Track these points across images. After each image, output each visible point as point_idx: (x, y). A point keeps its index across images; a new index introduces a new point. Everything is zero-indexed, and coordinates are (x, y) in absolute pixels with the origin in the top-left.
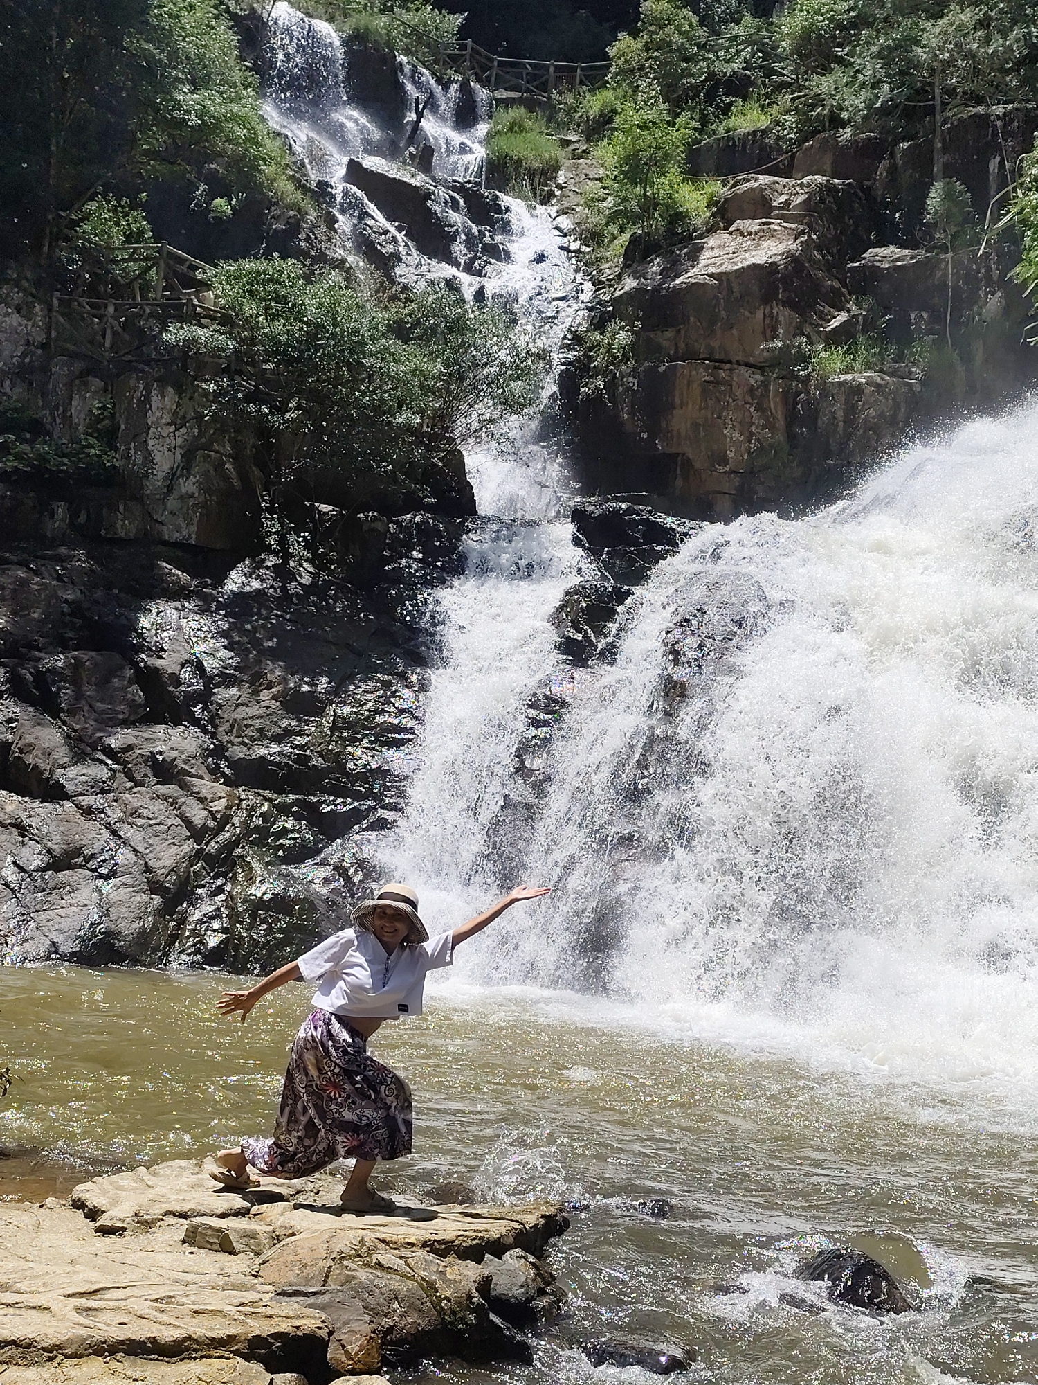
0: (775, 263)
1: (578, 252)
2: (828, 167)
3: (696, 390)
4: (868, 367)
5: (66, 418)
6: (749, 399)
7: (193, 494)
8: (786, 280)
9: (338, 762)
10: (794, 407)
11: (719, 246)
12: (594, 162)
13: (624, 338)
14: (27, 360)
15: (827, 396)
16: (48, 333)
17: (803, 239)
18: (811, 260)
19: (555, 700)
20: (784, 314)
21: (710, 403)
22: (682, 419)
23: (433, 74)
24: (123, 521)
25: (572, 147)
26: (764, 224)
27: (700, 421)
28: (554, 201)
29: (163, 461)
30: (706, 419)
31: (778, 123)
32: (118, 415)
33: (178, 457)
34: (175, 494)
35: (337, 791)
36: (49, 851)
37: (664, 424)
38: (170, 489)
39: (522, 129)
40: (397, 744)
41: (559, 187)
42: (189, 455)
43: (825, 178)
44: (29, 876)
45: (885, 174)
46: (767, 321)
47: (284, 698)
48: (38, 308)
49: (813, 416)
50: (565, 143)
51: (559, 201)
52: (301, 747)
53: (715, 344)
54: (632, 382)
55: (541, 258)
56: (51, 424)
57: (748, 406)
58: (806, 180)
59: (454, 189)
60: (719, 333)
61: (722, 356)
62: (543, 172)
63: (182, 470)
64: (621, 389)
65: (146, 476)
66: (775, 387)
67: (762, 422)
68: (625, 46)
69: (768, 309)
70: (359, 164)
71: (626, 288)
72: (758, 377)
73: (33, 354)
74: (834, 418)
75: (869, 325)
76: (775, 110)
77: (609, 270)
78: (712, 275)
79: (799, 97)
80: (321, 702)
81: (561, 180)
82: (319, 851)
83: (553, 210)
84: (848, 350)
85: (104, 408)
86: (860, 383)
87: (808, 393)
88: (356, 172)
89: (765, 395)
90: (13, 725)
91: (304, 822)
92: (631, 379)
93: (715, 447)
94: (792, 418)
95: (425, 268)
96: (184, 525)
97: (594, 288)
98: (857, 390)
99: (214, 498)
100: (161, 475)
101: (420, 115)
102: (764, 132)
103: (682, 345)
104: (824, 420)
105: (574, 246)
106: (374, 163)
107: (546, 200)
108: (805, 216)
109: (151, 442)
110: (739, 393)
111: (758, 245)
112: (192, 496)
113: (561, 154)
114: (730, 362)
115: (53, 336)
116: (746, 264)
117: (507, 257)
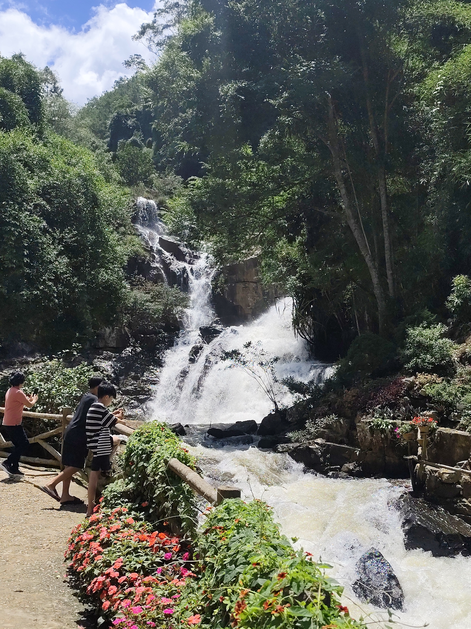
0: (256, 257)
3: (241, 290)
7: (115, 337)
9: (143, 388)
10: (264, 291)
15: (270, 288)
21: (245, 292)
22: (239, 297)
27: (243, 297)
35: (142, 394)
37: (235, 298)
40: (155, 384)
46: (256, 271)
52: (135, 386)
53: (245, 278)
54: (227, 289)
57: (253, 292)
60: (245, 275)
64: (225, 291)
66: (259, 287)
67: (257, 296)
69: (255, 268)
71: (225, 265)
72: (255, 285)
78: (243, 261)
89: (257, 289)
93: (247, 303)
96: (113, 343)
104: (270, 294)
110: (251, 289)
111: (254, 252)
114: (248, 282)
116: (250, 258)
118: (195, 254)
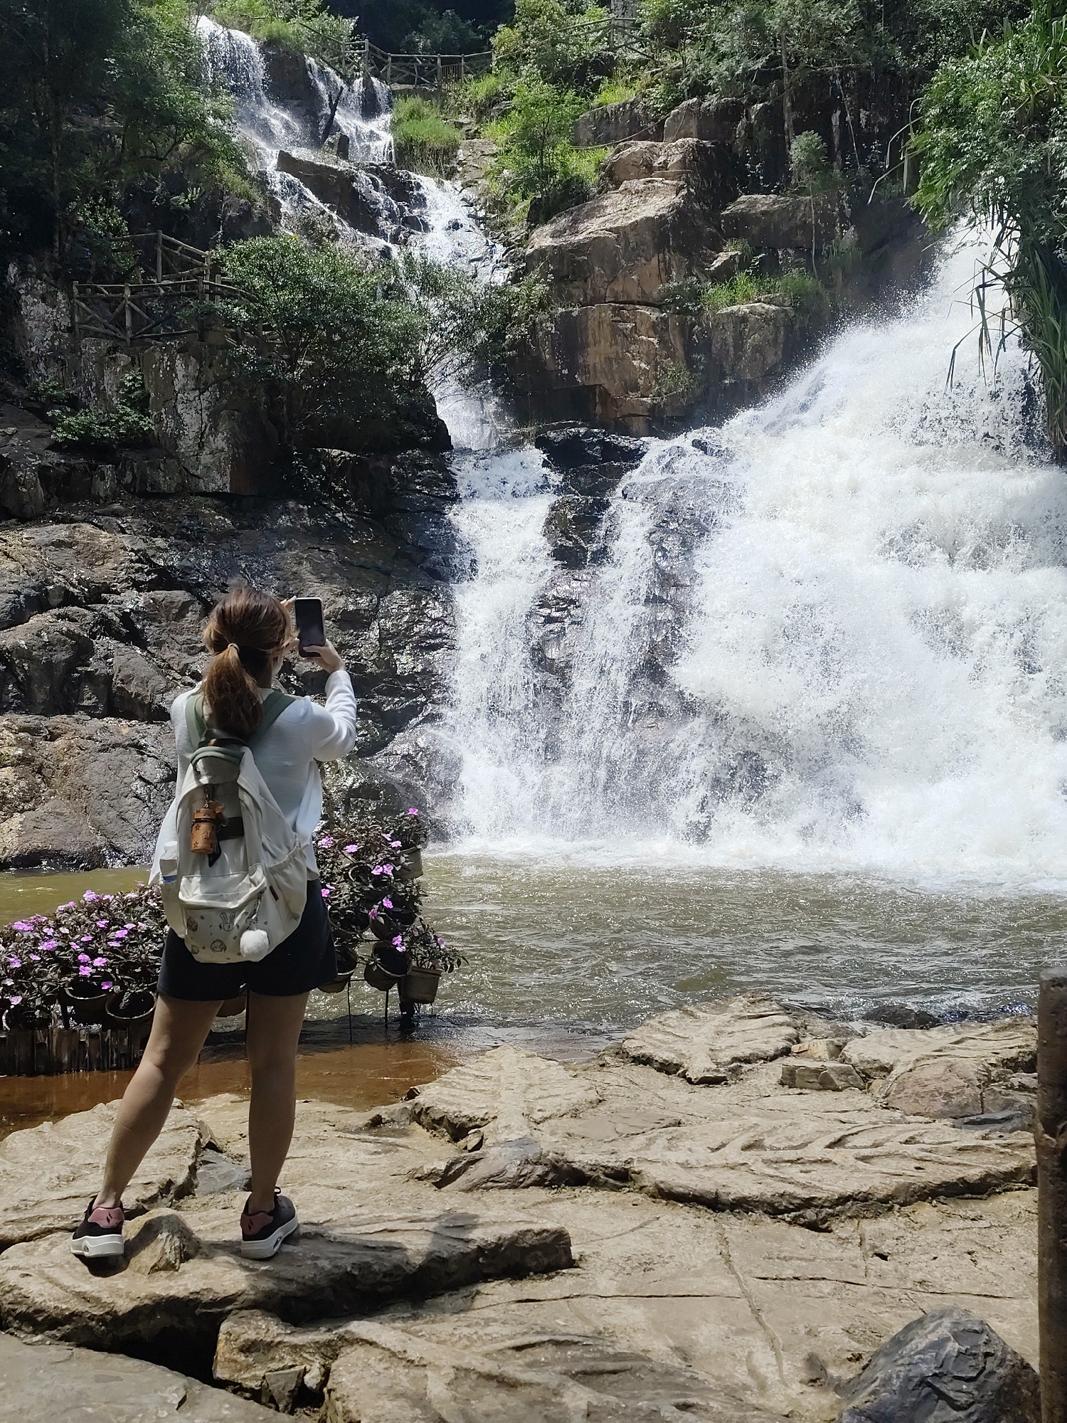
0: (664, 215)
1: (484, 219)
2: (694, 130)
3: (607, 330)
4: (748, 298)
5: (101, 393)
6: (651, 333)
7: (223, 448)
8: (674, 228)
9: (390, 666)
10: (691, 337)
11: (612, 204)
12: (486, 140)
13: (540, 289)
14: (56, 344)
15: (717, 326)
16: (72, 319)
17: (684, 192)
18: (692, 210)
19: (563, 599)
20: (674, 258)
21: (619, 339)
22: (596, 355)
23: (338, 73)
24: (164, 477)
25: (465, 128)
26: (649, 182)
27: (613, 356)
28: (458, 176)
29: (192, 420)
30: (617, 353)
31: (644, 96)
32: (146, 385)
33: (205, 418)
34: (207, 450)
35: (392, 692)
36: (167, 765)
37: (581, 361)
38: (201, 446)
39: (420, 117)
40: (435, 647)
41: (460, 163)
42: (214, 416)
43: (696, 140)
44: (155, 787)
45: (743, 133)
46: (662, 264)
47: (335, 617)
48: (60, 296)
49: (706, 346)
50: (460, 125)
51: (462, 176)
52: (355, 657)
53: (618, 287)
54: (551, 327)
55: (456, 226)
56: (86, 398)
57: (651, 339)
58: (680, 141)
59: (371, 171)
60: (621, 279)
61: (625, 299)
62: (446, 153)
63: (210, 429)
64: (541, 333)
65: (179, 436)
66: (674, 322)
67: (665, 352)
68: (505, 36)
69: (661, 255)
70: (288, 156)
71: (536, 247)
72: (657, 314)
73: (60, 337)
74: (726, 345)
75: (744, 263)
76: (637, 84)
77: (516, 232)
78: (610, 230)
79: (657, 72)
80: (366, 618)
81: (461, 157)
82: (386, 745)
83: (458, 184)
84: (731, 284)
85: (134, 379)
86: (745, 313)
87: (700, 325)
88: (286, 162)
89: (665, 329)
90: (110, 660)
91: (370, 721)
92: (549, 324)
93: (627, 377)
94: (689, 348)
95: (359, 241)
96: (218, 477)
97: (505, 249)
98: (744, 319)
99: (241, 451)
100: (192, 435)
101: (334, 110)
102: (632, 103)
103: (590, 292)
104: (716, 347)
105: (481, 214)
106: (302, 153)
107: (450, 175)
108: (682, 173)
109: (180, 407)
110: (643, 329)
111: (645, 201)
112: (222, 450)
113: (458, 135)
114: (632, 303)
115: (77, 320)
116: (638, 218)
117: (426, 228)
118: (407, 214)
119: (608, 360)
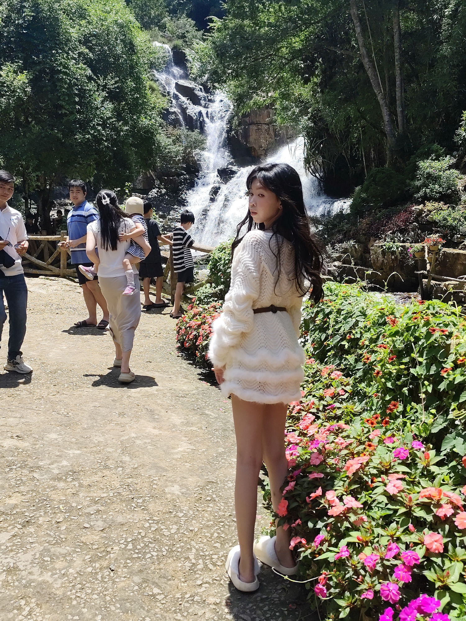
10: (276, 133)
15: (282, 129)
20: (271, 111)
21: (258, 134)
22: (252, 139)
30: (257, 138)
46: (268, 113)
49: (279, 135)
53: (257, 120)
54: (241, 131)
57: (266, 134)
60: (258, 117)
64: (239, 133)
66: (271, 129)
67: (269, 137)
69: (267, 110)
72: (267, 126)
74: (284, 135)
87: (278, 129)
89: (269, 131)
96: (140, 185)
103: (251, 121)
110: (263, 131)
119: (255, 140)
